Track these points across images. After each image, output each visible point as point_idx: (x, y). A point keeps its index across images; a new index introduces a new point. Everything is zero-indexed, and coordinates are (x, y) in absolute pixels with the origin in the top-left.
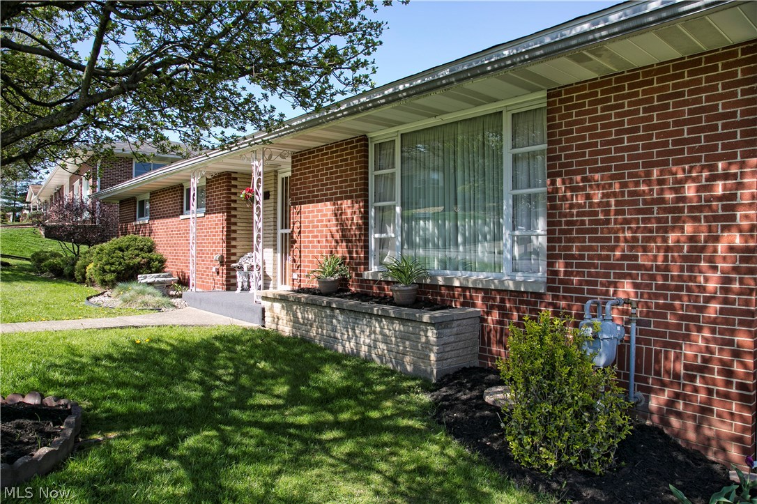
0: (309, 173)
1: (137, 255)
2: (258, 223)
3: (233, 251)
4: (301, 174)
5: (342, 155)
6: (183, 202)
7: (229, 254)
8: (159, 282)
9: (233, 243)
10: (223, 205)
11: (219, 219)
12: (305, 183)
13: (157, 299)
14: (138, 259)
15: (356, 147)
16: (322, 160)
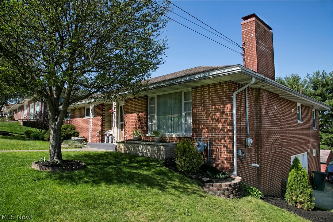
0: (130, 105)
1: (70, 131)
2: (114, 120)
3: (104, 129)
4: (128, 106)
5: (140, 101)
6: (84, 113)
7: (102, 130)
8: (79, 140)
9: (104, 127)
10: (101, 114)
11: (99, 118)
12: (129, 108)
13: (80, 144)
14: (71, 132)
15: (144, 98)
16: (134, 102)
